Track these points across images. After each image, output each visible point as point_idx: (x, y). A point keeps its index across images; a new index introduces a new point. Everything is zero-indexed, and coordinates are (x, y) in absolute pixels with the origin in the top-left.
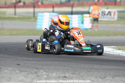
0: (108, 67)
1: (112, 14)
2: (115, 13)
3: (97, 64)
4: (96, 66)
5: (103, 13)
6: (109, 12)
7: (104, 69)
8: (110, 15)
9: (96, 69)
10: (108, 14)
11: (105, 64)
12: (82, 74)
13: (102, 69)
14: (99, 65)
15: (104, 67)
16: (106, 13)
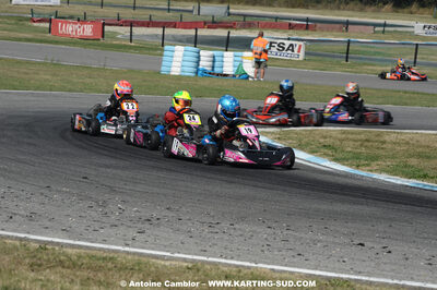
1: (296, 49)
2: (300, 46)
5: (281, 46)
6: (291, 45)
8: (293, 51)
10: (288, 49)
16: (286, 47)
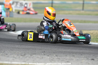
0: (27, 47)
1: (28, 5)
2: (30, 4)
3: (18, 44)
4: (17, 46)
5: (21, 4)
7: (24, 48)
9: (17, 48)
11: (24, 45)
12: (6, 52)
13: (22, 48)
14: (20, 46)
15: (23, 47)
